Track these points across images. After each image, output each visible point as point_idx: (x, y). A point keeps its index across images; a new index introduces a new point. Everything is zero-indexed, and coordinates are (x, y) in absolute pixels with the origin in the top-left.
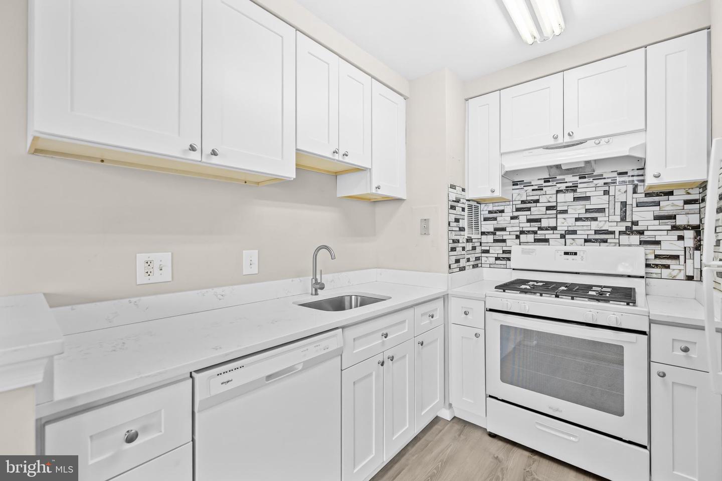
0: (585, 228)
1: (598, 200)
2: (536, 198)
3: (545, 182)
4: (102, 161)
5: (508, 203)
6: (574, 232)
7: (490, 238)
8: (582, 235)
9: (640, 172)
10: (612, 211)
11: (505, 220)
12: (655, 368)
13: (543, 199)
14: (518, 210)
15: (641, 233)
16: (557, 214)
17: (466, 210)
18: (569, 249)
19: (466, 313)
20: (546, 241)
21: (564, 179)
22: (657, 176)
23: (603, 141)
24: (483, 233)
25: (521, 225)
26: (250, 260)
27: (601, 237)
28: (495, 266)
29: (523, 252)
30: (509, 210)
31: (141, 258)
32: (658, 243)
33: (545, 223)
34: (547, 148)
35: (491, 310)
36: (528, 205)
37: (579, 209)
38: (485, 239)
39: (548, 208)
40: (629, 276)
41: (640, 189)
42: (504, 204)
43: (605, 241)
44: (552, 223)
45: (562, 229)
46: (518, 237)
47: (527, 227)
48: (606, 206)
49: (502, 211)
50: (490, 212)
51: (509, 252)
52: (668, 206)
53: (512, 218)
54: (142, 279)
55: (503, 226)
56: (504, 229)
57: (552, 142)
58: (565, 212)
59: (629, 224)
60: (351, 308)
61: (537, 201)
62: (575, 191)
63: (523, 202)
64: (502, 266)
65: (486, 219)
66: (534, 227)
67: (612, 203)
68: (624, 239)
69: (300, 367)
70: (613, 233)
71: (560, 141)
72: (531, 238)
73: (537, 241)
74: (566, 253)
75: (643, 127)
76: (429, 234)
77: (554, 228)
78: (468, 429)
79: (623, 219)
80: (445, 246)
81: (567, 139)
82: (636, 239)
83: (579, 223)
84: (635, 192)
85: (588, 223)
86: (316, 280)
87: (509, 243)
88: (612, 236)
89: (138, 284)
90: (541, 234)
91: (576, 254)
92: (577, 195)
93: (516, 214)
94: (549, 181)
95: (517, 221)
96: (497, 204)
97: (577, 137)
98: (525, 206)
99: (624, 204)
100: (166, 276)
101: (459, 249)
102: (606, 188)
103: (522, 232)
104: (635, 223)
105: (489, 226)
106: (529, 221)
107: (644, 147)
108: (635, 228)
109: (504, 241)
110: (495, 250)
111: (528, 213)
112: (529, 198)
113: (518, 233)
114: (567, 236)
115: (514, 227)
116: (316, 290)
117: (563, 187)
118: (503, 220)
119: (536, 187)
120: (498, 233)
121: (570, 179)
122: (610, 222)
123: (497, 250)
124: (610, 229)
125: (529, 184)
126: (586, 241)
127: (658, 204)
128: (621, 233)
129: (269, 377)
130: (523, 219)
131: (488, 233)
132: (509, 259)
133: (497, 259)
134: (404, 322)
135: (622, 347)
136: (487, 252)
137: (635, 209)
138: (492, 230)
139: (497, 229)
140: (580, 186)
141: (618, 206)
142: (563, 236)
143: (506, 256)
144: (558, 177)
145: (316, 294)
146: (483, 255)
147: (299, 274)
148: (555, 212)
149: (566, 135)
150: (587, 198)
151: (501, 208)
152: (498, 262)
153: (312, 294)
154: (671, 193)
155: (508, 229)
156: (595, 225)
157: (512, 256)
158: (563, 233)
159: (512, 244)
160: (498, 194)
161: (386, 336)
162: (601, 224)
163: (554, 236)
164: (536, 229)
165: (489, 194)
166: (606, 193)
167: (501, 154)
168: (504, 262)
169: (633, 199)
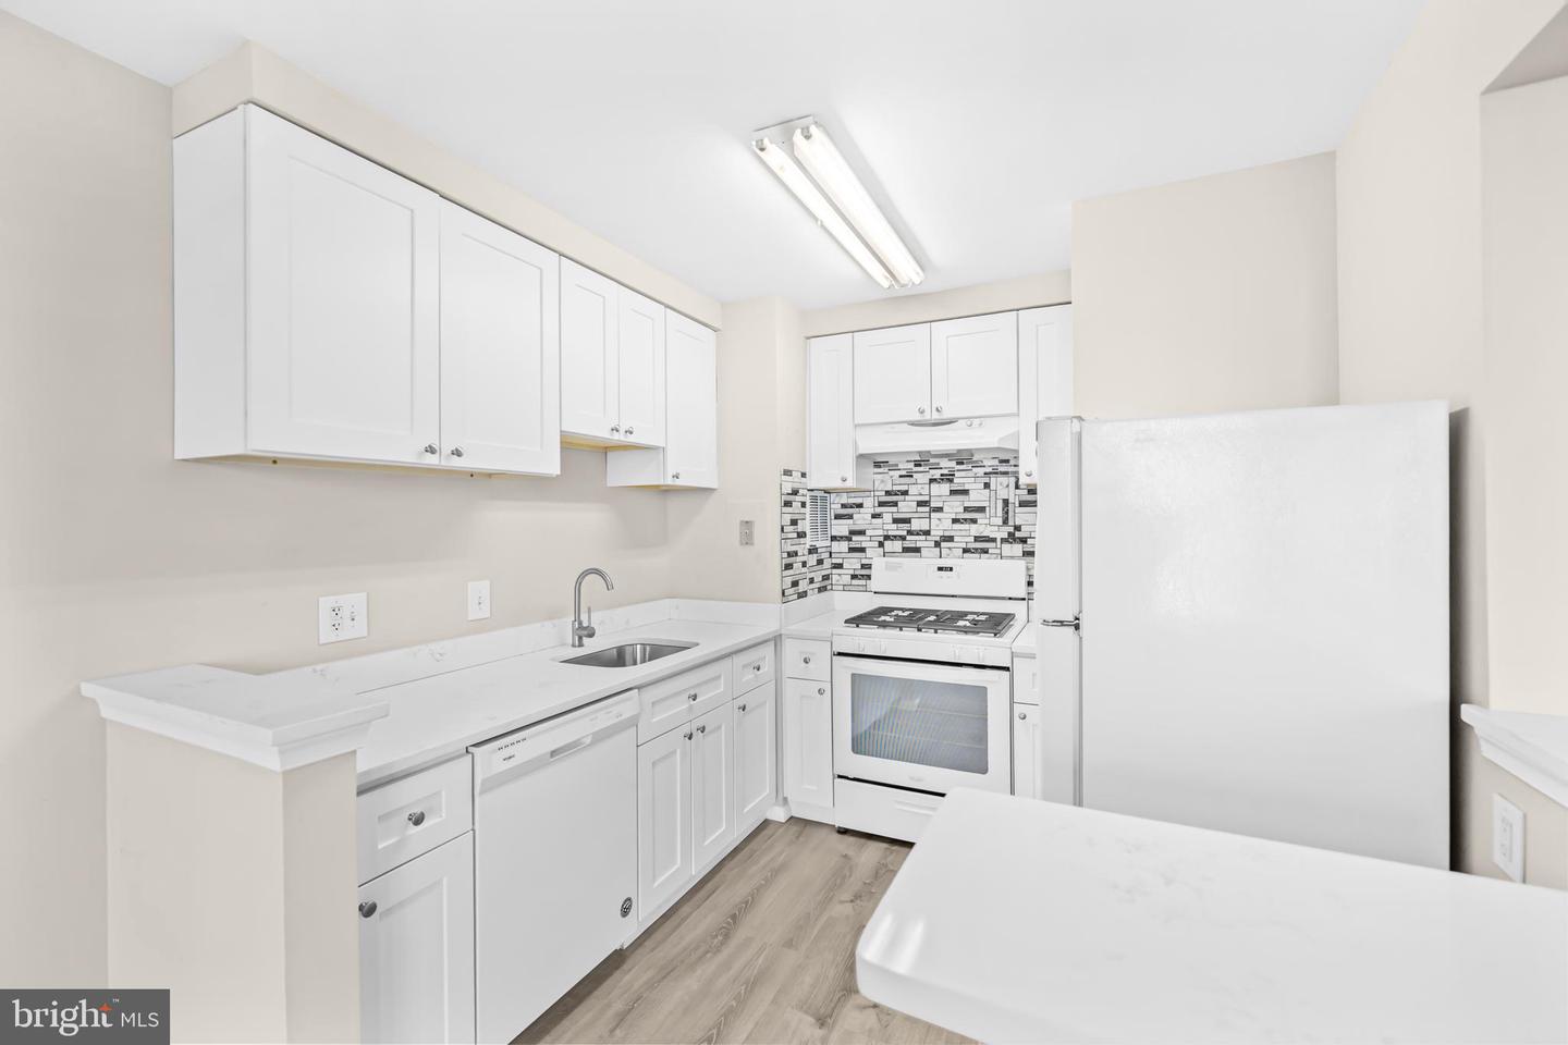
0: (964, 533)
1: (977, 496)
2: (904, 488)
3: (916, 465)
4: (275, 462)
6: (950, 539)
7: (844, 546)
8: (960, 542)
9: (1016, 462)
10: (993, 511)
11: (864, 519)
12: (1018, 709)
13: (913, 490)
14: (881, 504)
15: (1024, 541)
16: (930, 513)
17: (808, 505)
18: (944, 563)
19: (806, 661)
20: (917, 550)
21: (938, 464)
22: (1029, 475)
23: (976, 422)
24: (834, 538)
25: (886, 527)
26: (478, 597)
27: (982, 546)
28: (850, 588)
29: (888, 567)
30: (870, 505)
31: (326, 603)
33: (916, 525)
34: (913, 424)
35: (840, 654)
36: (894, 498)
37: (955, 507)
38: (836, 547)
39: (920, 504)
40: (1010, 599)
42: (862, 494)
43: (986, 551)
44: (925, 525)
45: (936, 533)
46: (881, 545)
47: (893, 530)
48: (986, 504)
49: (860, 506)
50: (844, 506)
51: (869, 567)
53: (874, 516)
54: (327, 635)
55: (862, 528)
56: (862, 533)
57: (917, 417)
58: (940, 509)
59: (1012, 529)
60: (635, 663)
61: (905, 493)
62: (951, 481)
63: (888, 493)
64: (861, 588)
65: (838, 517)
66: (902, 530)
67: (993, 499)
68: (1006, 546)
69: (588, 741)
70: (994, 540)
71: (927, 416)
72: (897, 546)
73: (906, 550)
74: (940, 569)
75: (1015, 411)
76: (752, 544)
77: (927, 533)
78: (808, 830)
79: (1005, 522)
80: (776, 563)
81: (936, 416)
82: (1018, 549)
83: (957, 526)
84: (1016, 488)
85: (966, 526)
86: (580, 623)
87: (869, 553)
88: (994, 545)
89: (321, 642)
90: (911, 541)
91: (951, 569)
92: (954, 487)
93: (879, 510)
94: (920, 465)
95: (878, 521)
96: (853, 495)
97: (946, 415)
98: (890, 499)
99: (1006, 502)
100: (359, 629)
101: (797, 566)
102: (987, 480)
103: (887, 538)
104: (1018, 528)
105: (842, 528)
106: (896, 521)
107: (1018, 435)
108: (1018, 534)
109: (862, 550)
110: (851, 564)
111: (894, 509)
112: (896, 488)
113: (881, 539)
114: (943, 544)
115: (876, 529)
116: (580, 638)
117: (937, 474)
118: (862, 519)
119: (904, 473)
120: (854, 538)
121: (947, 464)
122: (990, 525)
123: (853, 563)
124: (991, 536)
125: (895, 468)
126: (966, 551)
128: (1003, 540)
129: (553, 753)
130: (888, 518)
131: (841, 537)
132: (869, 577)
133: (854, 577)
134: (719, 677)
135: (986, 689)
136: (840, 566)
137: (1018, 510)
138: (847, 534)
139: (853, 533)
140: (957, 474)
141: (1000, 504)
143: (863, 575)
144: (932, 461)
145: (581, 645)
146: (835, 571)
147: (552, 615)
148: (927, 509)
149: (934, 409)
150: (965, 492)
151: (859, 501)
152: (855, 582)
153: (573, 646)
155: (868, 533)
156: (974, 530)
157: (873, 572)
158: (938, 539)
159: (873, 555)
160: (850, 484)
161: (695, 698)
162: (982, 528)
163: (926, 544)
164: (905, 533)
165: (839, 484)
166: (987, 486)
167: (855, 426)
168: (864, 582)
169: (1014, 496)
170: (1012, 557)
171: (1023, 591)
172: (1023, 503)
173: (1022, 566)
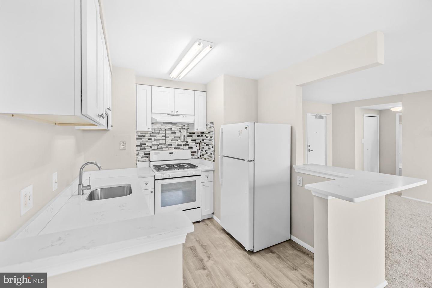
0: (174, 143)
1: (178, 134)
2: (158, 131)
3: (161, 125)
5: (147, 133)
6: (171, 145)
7: (139, 148)
8: (173, 146)
9: (188, 126)
10: (181, 138)
11: (146, 140)
12: (202, 184)
13: (161, 132)
14: (151, 136)
15: (188, 145)
16: (165, 138)
18: (170, 151)
19: (146, 184)
20: (162, 149)
21: (168, 125)
22: (196, 129)
23: (185, 116)
25: (153, 142)
27: (178, 147)
28: (141, 161)
29: (155, 154)
30: (147, 136)
33: (161, 141)
35: (156, 180)
37: (172, 137)
39: (162, 136)
41: (188, 131)
42: (145, 133)
43: (180, 148)
44: (164, 141)
45: (167, 144)
47: (155, 143)
48: (180, 136)
50: (139, 136)
51: (149, 154)
52: (195, 137)
55: (145, 142)
56: (145, 144)
57: (170, 113)
58: (168, 137)
61: (158, 133)
64: (144, 161)
67: (181, 135)
68: (184, 146)
71: (173, 113)
72: (156, 148)
73: (158, 149)
74: (170, 153)
75: (194, 114)
77: (165, 144)
79: (184, 141)
81: (175, 113)
82: (187, 147)
83: (172, 142)
84: (187, 132)
86: (83, 185)
87: (147, 150)
88: (181, 146)
90: (160, 146)
91: (173, 153)
92: (172, 131)
93: (150, 137)
95: (150, 140)
96: (142, 133)
97: (178, 113)
98: (154, 134)
99: (184, 136)
102: (180, 130)
103: (153, 145)
104: (187, 142)
106: (155, 140)
107: (194, 120)
108: (187, 143)
109: (145, 149)
110: (141, 154)
111: (155, 137)
112: (156, 131)
113: (151, 146)
114: (169, 147)
115: (149, 143)
117: (167, 128)
118: (145, 140)
119: (158, 127)
120: (142, 146)
121: (170, 125)
122: (181, 141)
124: (181, 144)
126: (174, 148)
127: (192, 136)
128: (184, 145)
130: (153, 140)
131: (138, 146)
132: (148, 157)
133: (142, 157)
135: (196, 181)
138: (140, 145)
139: (142, 144)
140: (173, 128)
141: (183, 136)
142: (167, 147)
143: (146, 156)
144: (166, 124)
148: (165, 137)
149: (176, 111)
150: (175, 133)
151: (144, 134)
152: (142, 159)
154: (195, 133)
155: (147, 144)
156: (177, 143)
157: (151, 156)
160: (151, 130)
162: (179, 142)
163: (164, 147)
164: (158, 144)
165: (147, 130)
166: (180, 131)
167: (152, 113)
168: (145, 159)
169: (187, 134)
170: (186, 149)
171: (190, 157)
172: (188, 136)
173: (189, 151)
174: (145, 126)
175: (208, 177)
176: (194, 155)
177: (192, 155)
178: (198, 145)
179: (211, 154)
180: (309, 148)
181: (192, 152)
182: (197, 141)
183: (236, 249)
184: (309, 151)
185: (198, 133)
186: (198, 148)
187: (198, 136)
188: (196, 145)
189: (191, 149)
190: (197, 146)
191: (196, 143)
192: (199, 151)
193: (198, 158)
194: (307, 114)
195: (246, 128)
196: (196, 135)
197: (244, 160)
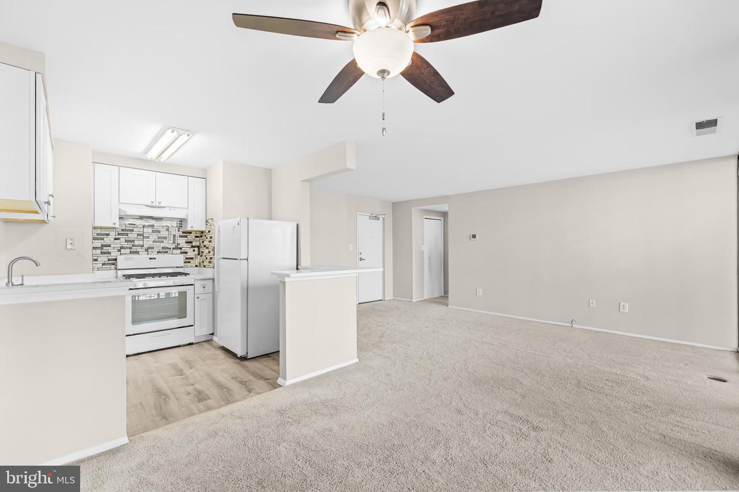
0: (158, 246)
1: (164, 233)
2: (131, 229)
3: (137, 221)
5: (112, 230)
6: (153, 248)
7: (98, 251)
8: (156, 249)
9: (181, 223)
10: (169, 238)
11: (110, 240)
12: (196, 296)
13: (136, 230)
14: (119, 234)
15: (181, 248)
18: (152, 256)
20: (137, 253)
21: (147, 221)
22: (192, 227)
23: (172, 209)
25: (122, 243)
27: (165, 251)
28: (102, 269)
29: (126, 259)
30: (113, 234)
32: (186, 253)
33: (136, 243)
34: (147, 206)
36: (126, 232)
37: (154, 237)
39: (138, 235)
40: (177, 267)
41: (180, 230)
42: (110, 230)
43: (167, 252)
44: (141, 243)
45: (146, 246)
46: (119, 251)
47: (125, 244)
48: (167, 236)
51: (115, 260)
52: (191, 237)
53: (115, 239)
55: (110, 244)
56: (109, 246)
57: (150, 204)
58: (148, 237)
59: (176, 245)
61: (132, 231)
62: (153, 227)
63: (123, 230)
64: (108, 269)
67: (170, 235)
68: (175, 251)
71: (154, 204)
72: (128, 251)
73: (131, 253)
74: (150, 259)
75: (187, 207)
77: (142, 246)
79: (174, 243)
81: (157, 204)
82: (179, 251)
83: (154, 244)
84: (179, 231)
85: (159, 244)
87: (113, 254)
88: (169, 250)
90: (134, 249)
91: (155, 259)
92: (154, 229)
93: (118, 236)
95: (118, 241)
96: (104, 230)
97: (162, 205)
98: (124, 233)
99: (174, 236)
102: (167, 228)
103: (122, 248)
104: (179, 244)
106: (127, 241)
107: (187, 215)
108: (179, 246)
109: (109, 253)
110: (102, 259)
111: (126, 237)
112: (127, 228)
113: (119, 248)
114: (149, 250)
115: (117, 244)
117: (147, 224)
118: (107, 240)
119: (132, 223)
120: (104, 248)
121: (151, 221)
122: (169, 243)
124: (169, 247)
125: (127, 221)
126: (158, 252)
127: (186, 237)
128: (173, 249)
130: (123, 240)
131: (97, 248)
132: (114, 264)
133: (104, 264)
135: (186, 292)
136: (96, 260)
137: (179, 238)
138: (100, 246)
139: (103, 246)
140: (155, 225)
141: (172, 236)
142: (147, 250)
143: (112, 262)
144: (144, 219)
146: (94, 262)
148: (142, 237)
149: (157, 202)
150: (159, 232)
151: (108, 232)
152: (104, 266)
154: (191, 233)
155: (112, 246)
156: (162, 245)
157: (118, 262)
158: (147, 248)
160: (118, 225)
162: (165, 244)
163: (141, 250)
164: (131, 246)
165: (111, 225)
166: (168, 230)
167: (119, 203)
168: (109, 266)
169: (178, 234)
170: (176, 254)
171: (182, 265)
172: (181, 236)
173: (182, 257)
174: (108, 219)
175: (204, 287)
176: (189, 262)
177: (185, 262)
178: (196, 249)
179: (211, 258)
180: (360, 256)
181: (186, 258)
182: (194, 244)
183: (229, 359)
184: (361, 259)
185: (196, 232)
186: (196, 252)
187: (196, 237)
188: (193, 249)
189: (185, 254)
190: (194, 251)
191: (192, 247)
192: (197, 257)
193: (197, 266)
194: (358, 213)
195: (238, 224)
196: (193, 235)
197: (237, 259)
